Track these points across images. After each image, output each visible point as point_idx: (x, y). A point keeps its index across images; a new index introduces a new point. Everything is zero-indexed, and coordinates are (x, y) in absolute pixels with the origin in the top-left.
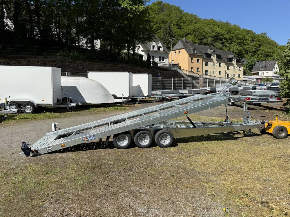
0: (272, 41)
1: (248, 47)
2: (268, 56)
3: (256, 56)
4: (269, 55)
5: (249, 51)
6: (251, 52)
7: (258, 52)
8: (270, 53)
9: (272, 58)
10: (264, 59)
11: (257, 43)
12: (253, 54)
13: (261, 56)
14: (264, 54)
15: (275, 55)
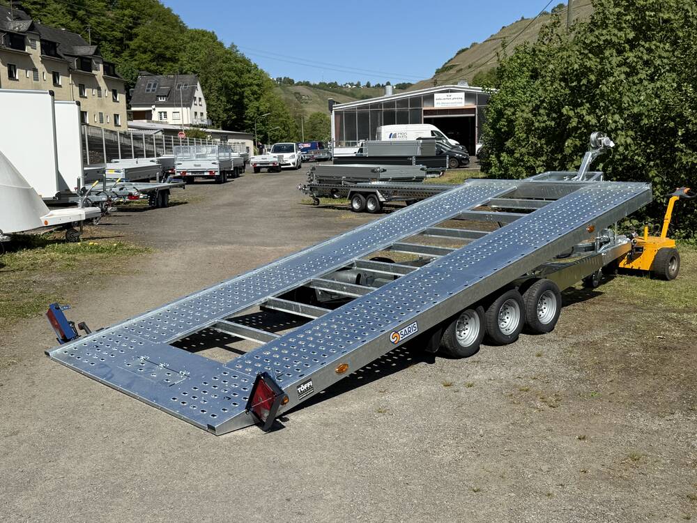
0: (169, 10)
1: (99, 24)
2: (163, 59)
3: (126, 53)
4: (167, 56)
5: (105, 39)
6: (110, 42)
7: (133, 44)
8: (167, 48)
9: (177, 66)
10: (153, 66)
11: (126, 12)
12: (118, 48)
13: (143, 56)
14: (152, 52)
15: (184, 57)
